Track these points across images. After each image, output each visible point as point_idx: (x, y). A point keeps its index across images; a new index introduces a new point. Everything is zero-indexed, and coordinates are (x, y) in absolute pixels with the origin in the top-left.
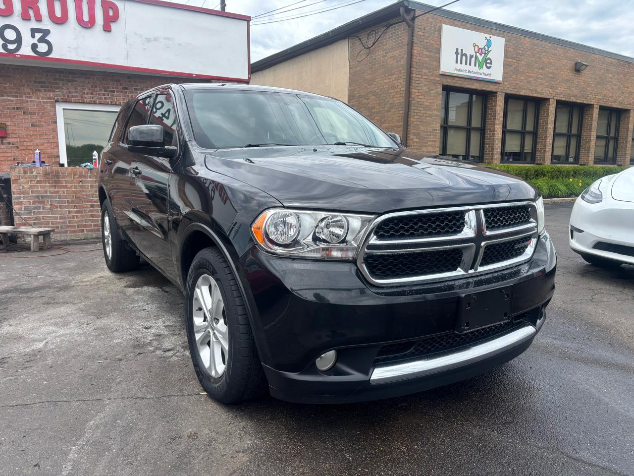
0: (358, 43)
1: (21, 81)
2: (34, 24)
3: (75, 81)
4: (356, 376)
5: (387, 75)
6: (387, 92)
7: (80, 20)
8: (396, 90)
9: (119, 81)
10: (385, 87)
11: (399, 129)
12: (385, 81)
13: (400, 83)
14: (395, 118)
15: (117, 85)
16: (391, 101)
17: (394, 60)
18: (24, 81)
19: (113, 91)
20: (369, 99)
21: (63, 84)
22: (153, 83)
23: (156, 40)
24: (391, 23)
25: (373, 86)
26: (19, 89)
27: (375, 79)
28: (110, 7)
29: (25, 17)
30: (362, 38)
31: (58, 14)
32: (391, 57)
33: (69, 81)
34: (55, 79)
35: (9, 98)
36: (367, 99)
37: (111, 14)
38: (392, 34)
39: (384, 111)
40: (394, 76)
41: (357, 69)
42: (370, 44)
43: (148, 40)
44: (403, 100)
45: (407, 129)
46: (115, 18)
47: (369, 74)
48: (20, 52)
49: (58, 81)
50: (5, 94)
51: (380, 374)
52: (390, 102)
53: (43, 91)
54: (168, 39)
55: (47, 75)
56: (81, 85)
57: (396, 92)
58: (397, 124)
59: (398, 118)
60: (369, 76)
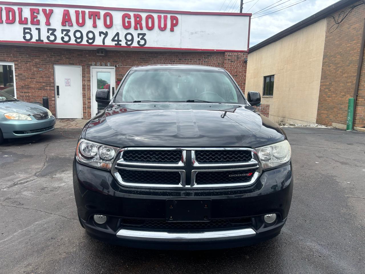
0: (332, 20)
1: (135, 58)
2: (139, 31)
3: (158, 57)
4: (110, 231)
5: (349, 41)
6: (349, 52)
7: (160, 27)
8: (355, 51)
9: (178, 56)
10: (347, 49)
11: (354, 78)
12: (348, 45)
13: (358, 46)
14: (352, 71)
15: (176, 58)
16: (351, 59)
17: (355, 30)
18: (136, 58)
19: (174, 61)
20: (336, 57)
21: (152, 59)
22: (194, 56)
23: (196, 33)
24: (355, 5)
25: (339, 49)
26: (133, 62)
27: (342, 44)
28: (174, 19)
29: (136, 28)
30: (336, 17)
31: (150, 25)
32: (353, 29)
33: (155, 57)
34: (149, 57)
35: (129, 67)
36: (335, 58)
37: (174, 22)
38: (355, 12)
39: (345, 66)
40: (354, 42)
41: (330, 38)
42: (339, 21)
43: (192, 33)
44: (358, 58)
45: (360, 78)
46: (176, 24)
47: (338, 41)
48: (133, 45)
49: (150, 58)
50: (128, 65)
51: (123, 233)
52: (349, 60)
53: (143, 62)
54: (203, 32)
55: (146, 55)
56: (160, 59)
57: (355, 53)
58: (353, 74)
59: (354, 71)
60: (338, 42)
